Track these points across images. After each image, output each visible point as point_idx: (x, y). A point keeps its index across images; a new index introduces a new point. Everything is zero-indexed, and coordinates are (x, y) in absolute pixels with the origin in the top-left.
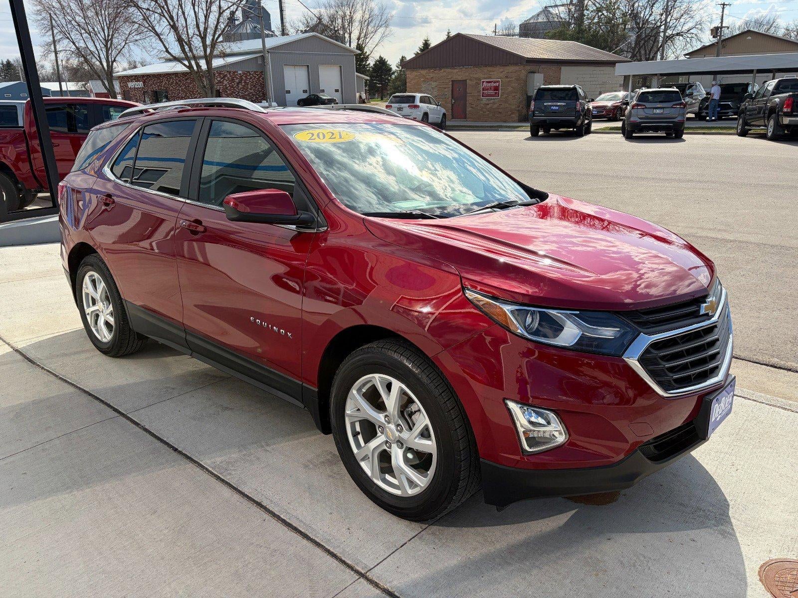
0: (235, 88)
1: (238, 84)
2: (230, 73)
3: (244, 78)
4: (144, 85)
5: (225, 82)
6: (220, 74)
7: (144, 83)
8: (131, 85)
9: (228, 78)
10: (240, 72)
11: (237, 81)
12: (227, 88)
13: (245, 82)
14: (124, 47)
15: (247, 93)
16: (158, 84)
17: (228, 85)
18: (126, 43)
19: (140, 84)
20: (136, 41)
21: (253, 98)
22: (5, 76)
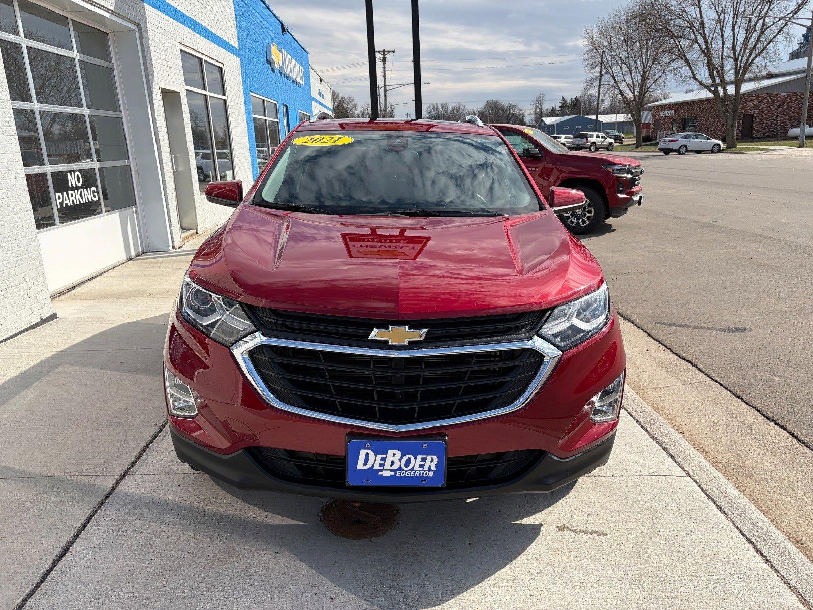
0: (774, 112)
1: (778, 107)
2: (770, 95)
3: (788, 100)
4: (675, 114)
5: (762, 106)
6: (759, 97)
7: (675, 111)
8: (662, 114)
9: (768, 101)
10: (785, 94)
11: (778, 104)
12: (763, 112)
13: (788, 104)
14: (660, 77)
15: (787, 117)
16: (689, 112)
17: (765, 109)
18: (663, 73)
19: (671, 113)
20: (674, 69)
21: (794, 122)
22: (571, 111)
